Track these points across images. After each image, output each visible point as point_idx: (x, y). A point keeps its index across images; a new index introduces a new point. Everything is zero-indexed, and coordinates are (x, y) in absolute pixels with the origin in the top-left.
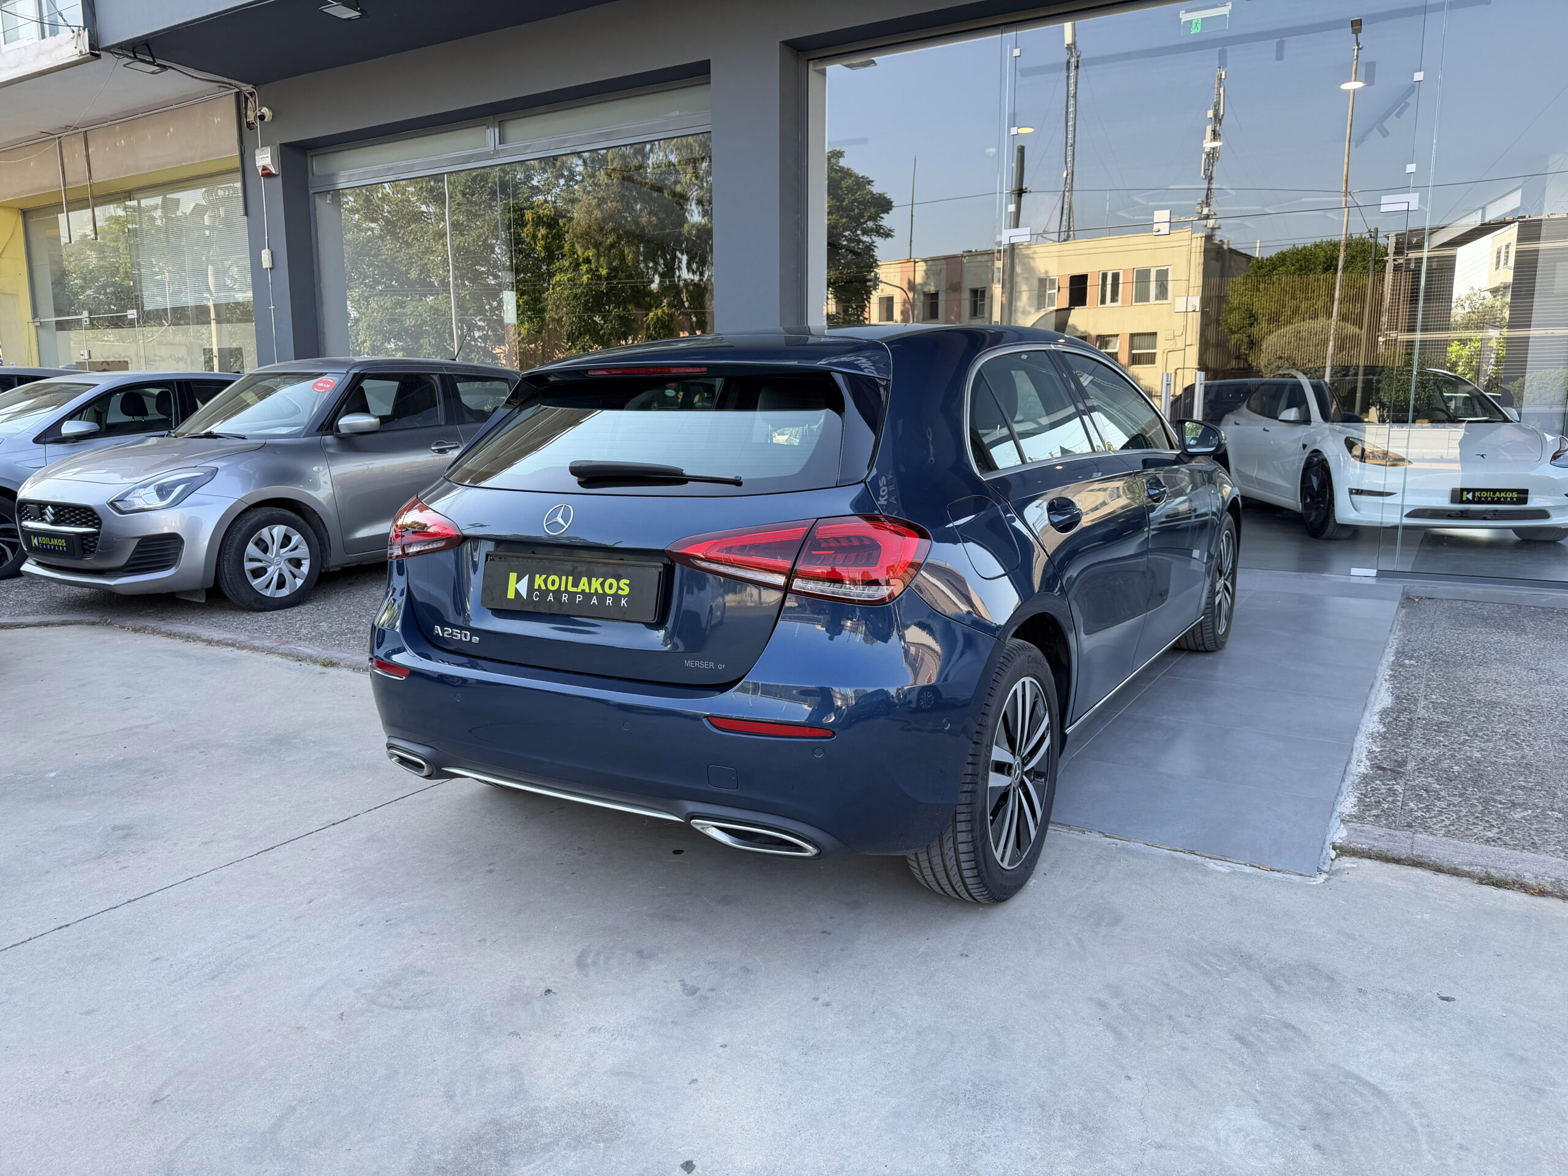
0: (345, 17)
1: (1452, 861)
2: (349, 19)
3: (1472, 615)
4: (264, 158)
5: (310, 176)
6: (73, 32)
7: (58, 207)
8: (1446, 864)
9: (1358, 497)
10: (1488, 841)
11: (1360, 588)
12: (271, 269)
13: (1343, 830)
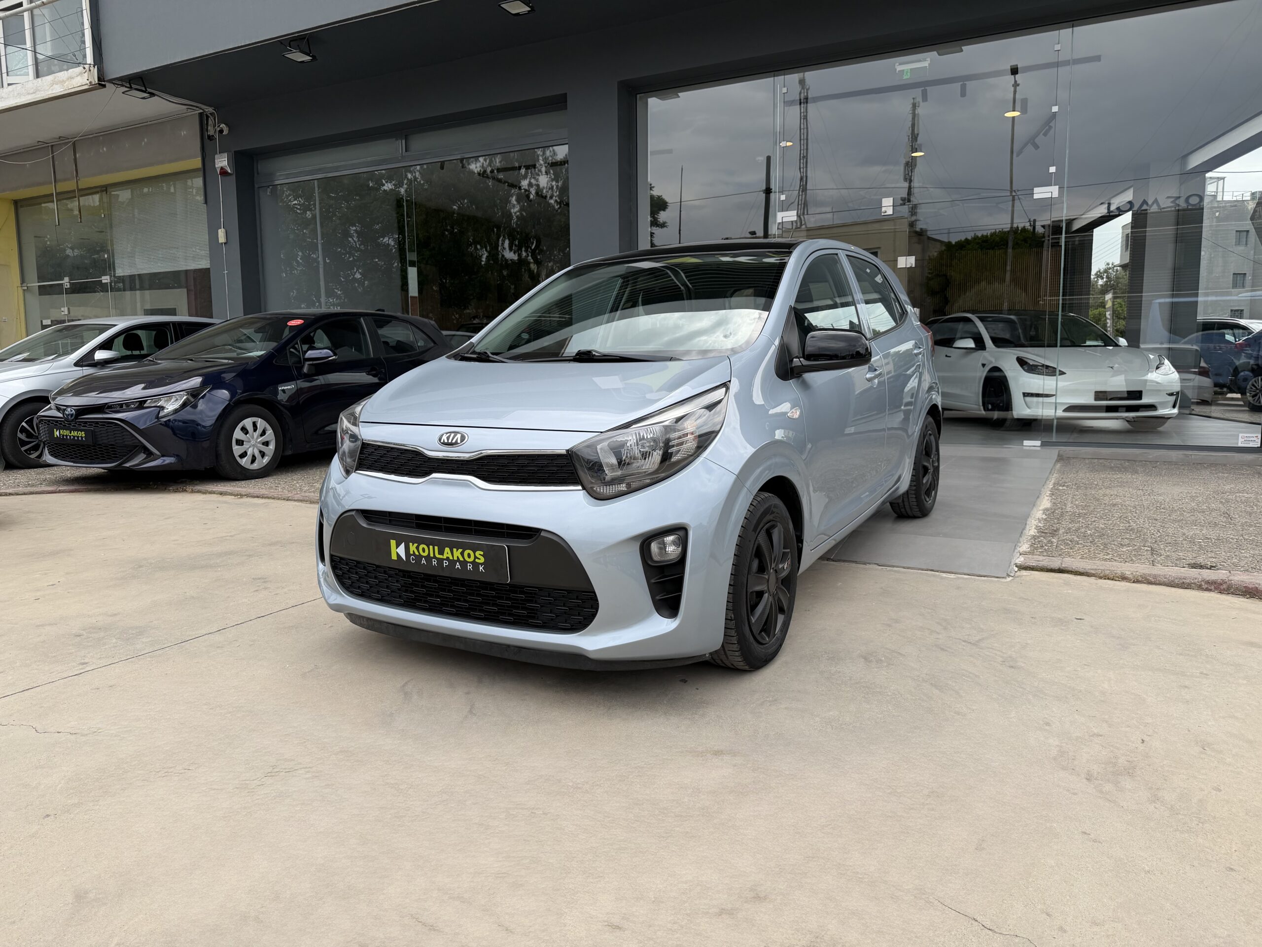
0: (299, 60)
1: (1085, 569)
2: (303, 62)
3: (1104, 466)
4: (222, 162)
5: (256, 175)
6: (84, 68)
7: (48, 198)
8: (1081, 570)
9: (1028, 399)
10: (1106, 560)
11: (1030, 454)
12: (225, 243)
13: (1022, 559)
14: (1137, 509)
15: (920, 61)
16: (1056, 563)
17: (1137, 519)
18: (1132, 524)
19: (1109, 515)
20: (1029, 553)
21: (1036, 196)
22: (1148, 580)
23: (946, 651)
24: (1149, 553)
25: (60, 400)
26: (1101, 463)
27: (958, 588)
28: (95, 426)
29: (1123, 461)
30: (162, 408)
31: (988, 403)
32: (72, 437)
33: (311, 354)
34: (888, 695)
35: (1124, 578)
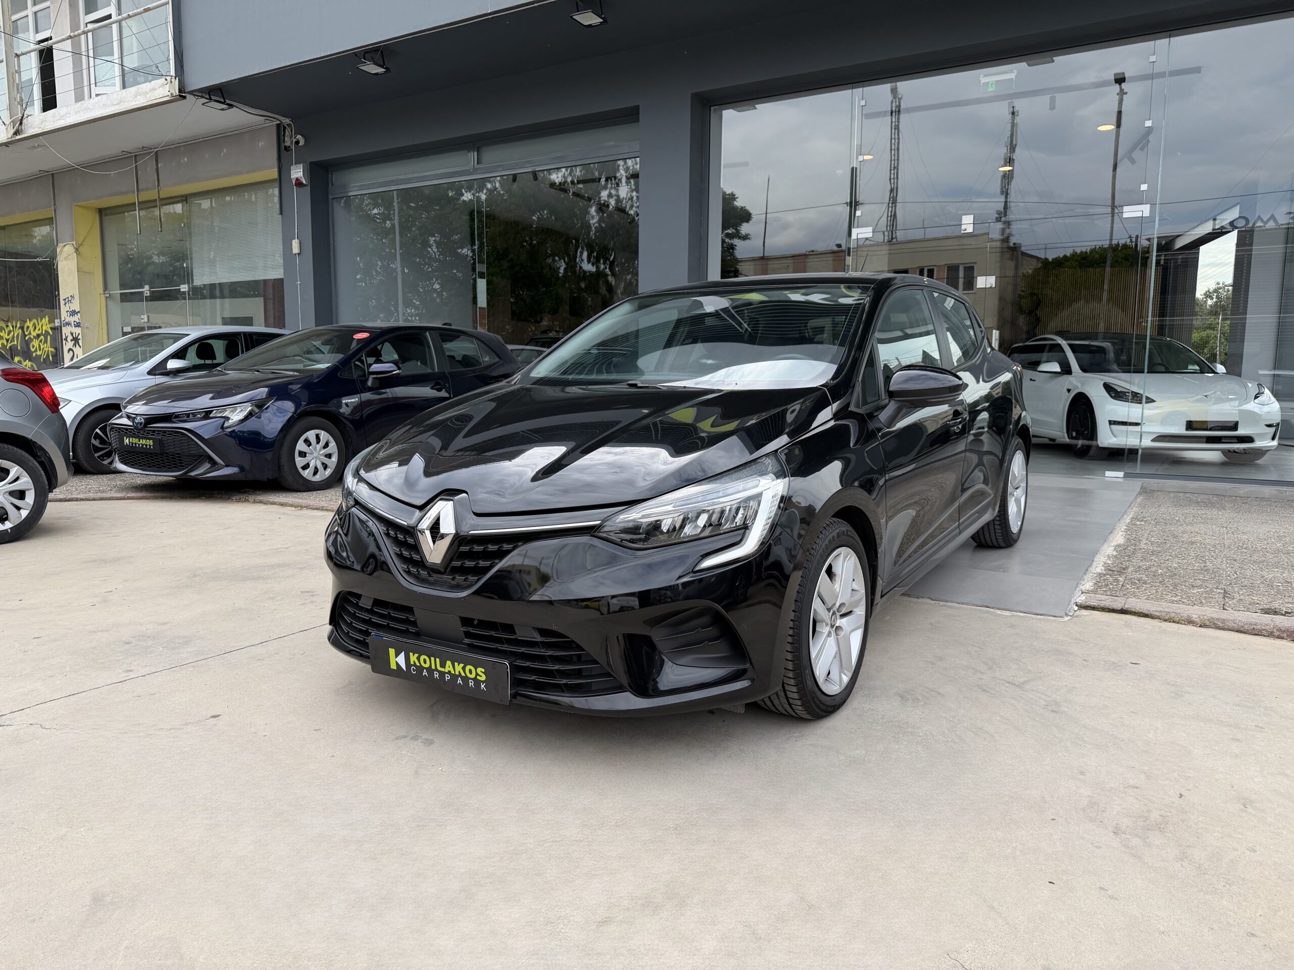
0: (374, 72)
2: (376, 74)
3: (1190, 500)
4: (297, 172)
5: (330, 185)
6: (166, 80)
7: (130, 207)
8: (1145, 612)
9: (1114, 427)
10: (1172, 602)
11: (1111, 486)
12: (299, 254)
13: (1083, 597)
14: (1216, 549)
15: (1005, 72)
16: (1118, 604)
17: (1215, 559)
18: (1208, 563)
19: (1185, 554)
20: (1094, 592)
21: (1125, 215)
22: (1214, 624)
23: (988, 692)
24: (1221, 596)
25: (132, 409)
26: (1187, 498)
27: (1012, 626)
28: (162, 435)
29: (1211, 496)
30: (227, 418)
31: (1073, 431)
32: (141, 445)
33: (376, 367)
34: (920, 736)
35: (1190, 622)
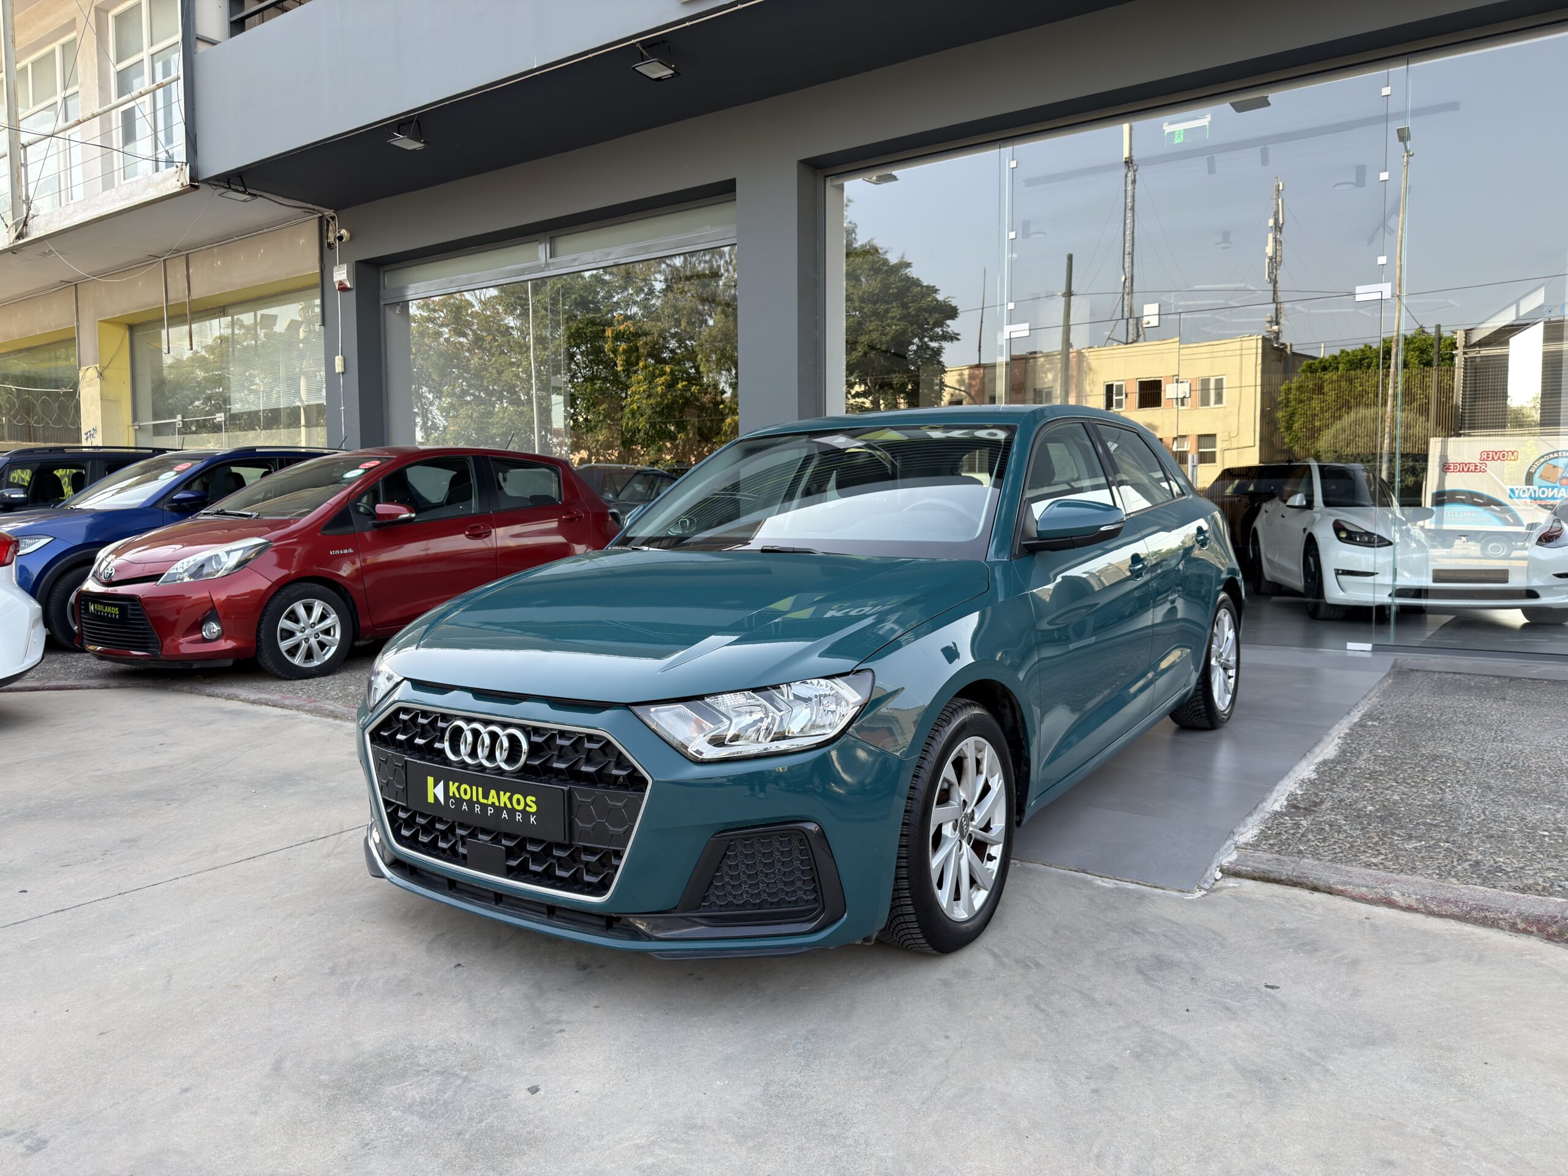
0: (410, 148)
1: (1327, 882)
2: (414, 150)
3: (1458, 685)
4: (341, 274)
5: (382, 289)
6: (178, 168)
11: (1356, 662)
12: (342, 373)
13: (1234, 857)
15: (1197, 118)
16: (1287, 867)
19: (1418, 777)
21: (1358, 298)
22: (1426, 907)
24: (1448, 854)
29: (1492, 680)
35: (1390, 903)
